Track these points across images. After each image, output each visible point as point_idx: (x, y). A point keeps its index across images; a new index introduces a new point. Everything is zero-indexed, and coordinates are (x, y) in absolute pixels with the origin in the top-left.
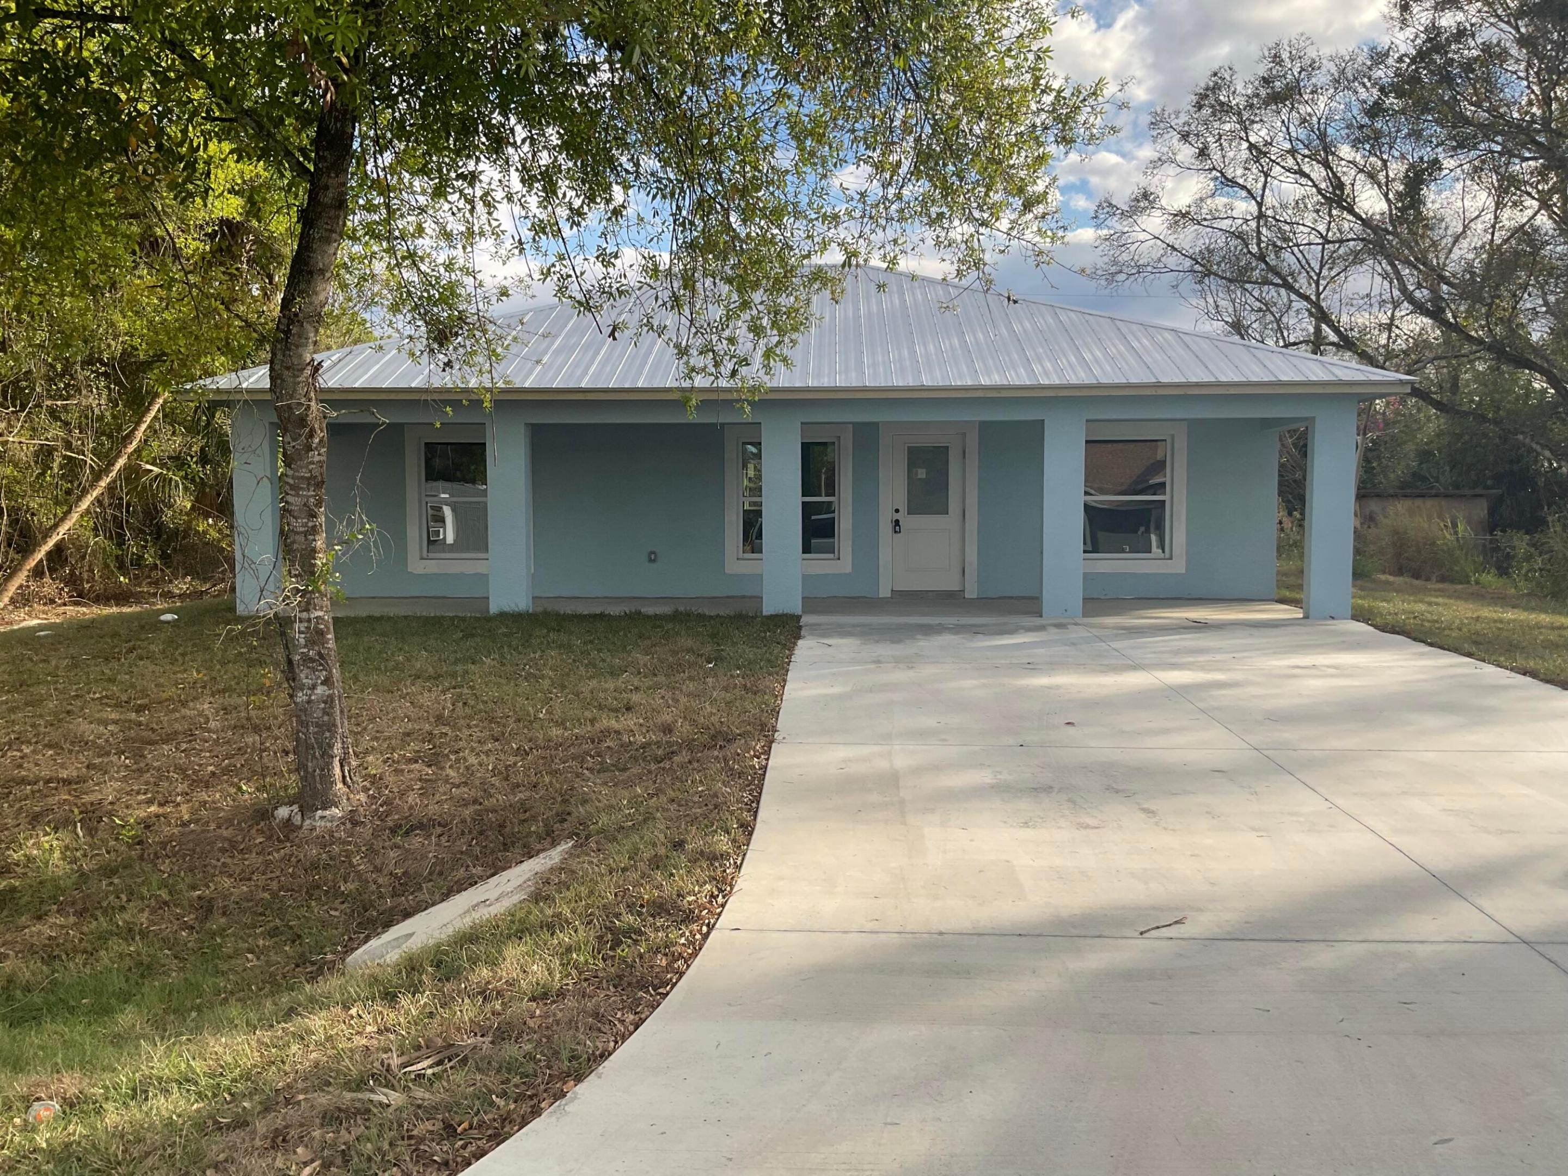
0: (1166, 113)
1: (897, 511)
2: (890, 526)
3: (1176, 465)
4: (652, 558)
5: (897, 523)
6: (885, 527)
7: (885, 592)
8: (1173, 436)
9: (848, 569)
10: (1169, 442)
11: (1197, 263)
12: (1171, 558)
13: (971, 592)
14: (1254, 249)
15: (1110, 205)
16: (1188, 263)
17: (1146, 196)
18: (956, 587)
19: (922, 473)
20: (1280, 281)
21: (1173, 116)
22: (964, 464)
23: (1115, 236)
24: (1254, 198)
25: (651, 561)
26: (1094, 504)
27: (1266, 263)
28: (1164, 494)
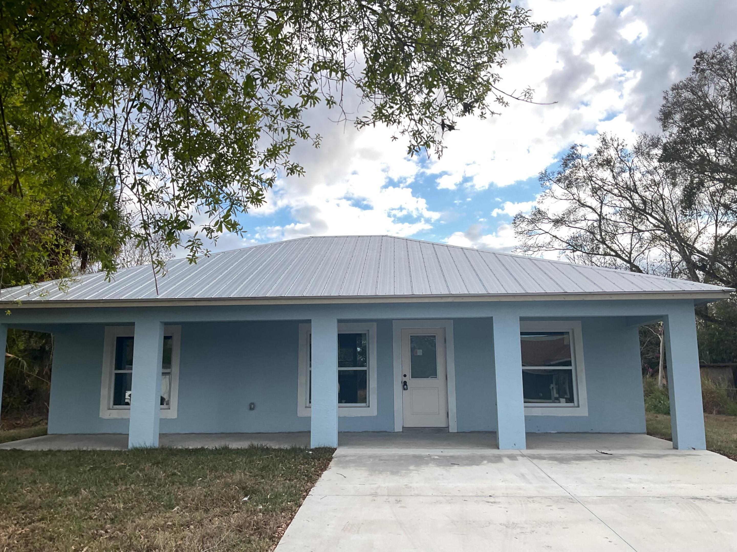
0: (548, 173)
1: (405, 376)
2: (400, 386)
3: (576, 347)
4: (252, 407)
5: (405, 383)
6: (398, 386)
7: (398, 428)
8: (573, 330)
9: (375, 414)
10: (571, 334)
11: (570, 245)
12: (578, 406)
13: (453, 428)
14: (599, 237)
15: (521, 217)
16: (565, 245)
17: (539, 212)
18: (443, 425)
19: (420, 352)
20: (614, 254)
21: (551, 174)
22: (445, 347)
23: (525, 232)
24: (596, 213)
25: (251, 409)
26: (528, 372)
27: (606, 245)
28: (571, 365)
